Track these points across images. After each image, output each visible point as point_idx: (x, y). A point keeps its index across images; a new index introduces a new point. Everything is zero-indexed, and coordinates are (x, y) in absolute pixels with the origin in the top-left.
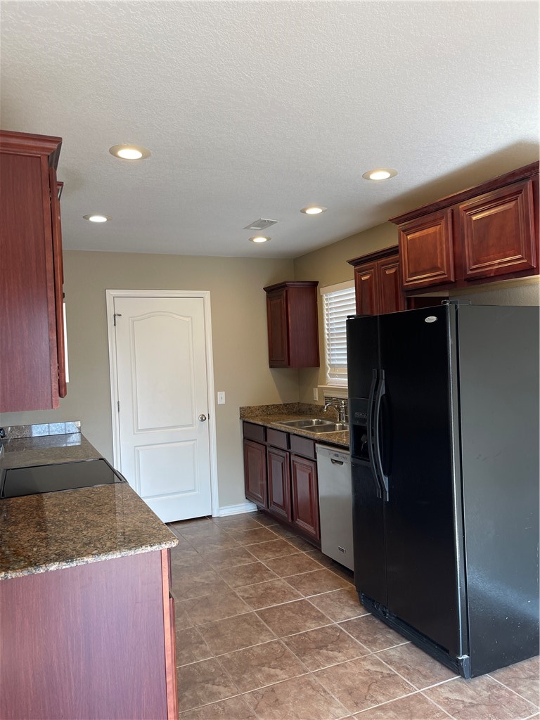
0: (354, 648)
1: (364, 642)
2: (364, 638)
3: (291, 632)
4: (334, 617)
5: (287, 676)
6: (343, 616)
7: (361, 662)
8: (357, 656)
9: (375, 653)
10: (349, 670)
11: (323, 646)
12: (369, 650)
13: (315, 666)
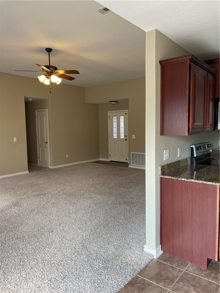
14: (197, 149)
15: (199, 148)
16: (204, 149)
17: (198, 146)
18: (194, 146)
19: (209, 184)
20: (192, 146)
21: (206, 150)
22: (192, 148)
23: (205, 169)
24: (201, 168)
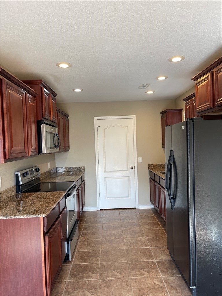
0: (155, 272)
1: (162, 271)
2: (162, 269)
3: (134, 260)
4: (156, 258)
5: (120, 277)
6: (160, 258)
7: (154, 279)
8: (154, 276)
9: (163, 276)
10: (146, 281)
11: (143, 269)
12: (161, 275)
13: (134, 276)
14: (23, 175)
15: (25, 175)
16: (31, 175)
17: (24, 172)
18: (19, 173)
19: (32, 217)
20: (16, 173)
21: (34, 175)
22: (17, 176)
23: (31, 198)
24: (27, 197)
